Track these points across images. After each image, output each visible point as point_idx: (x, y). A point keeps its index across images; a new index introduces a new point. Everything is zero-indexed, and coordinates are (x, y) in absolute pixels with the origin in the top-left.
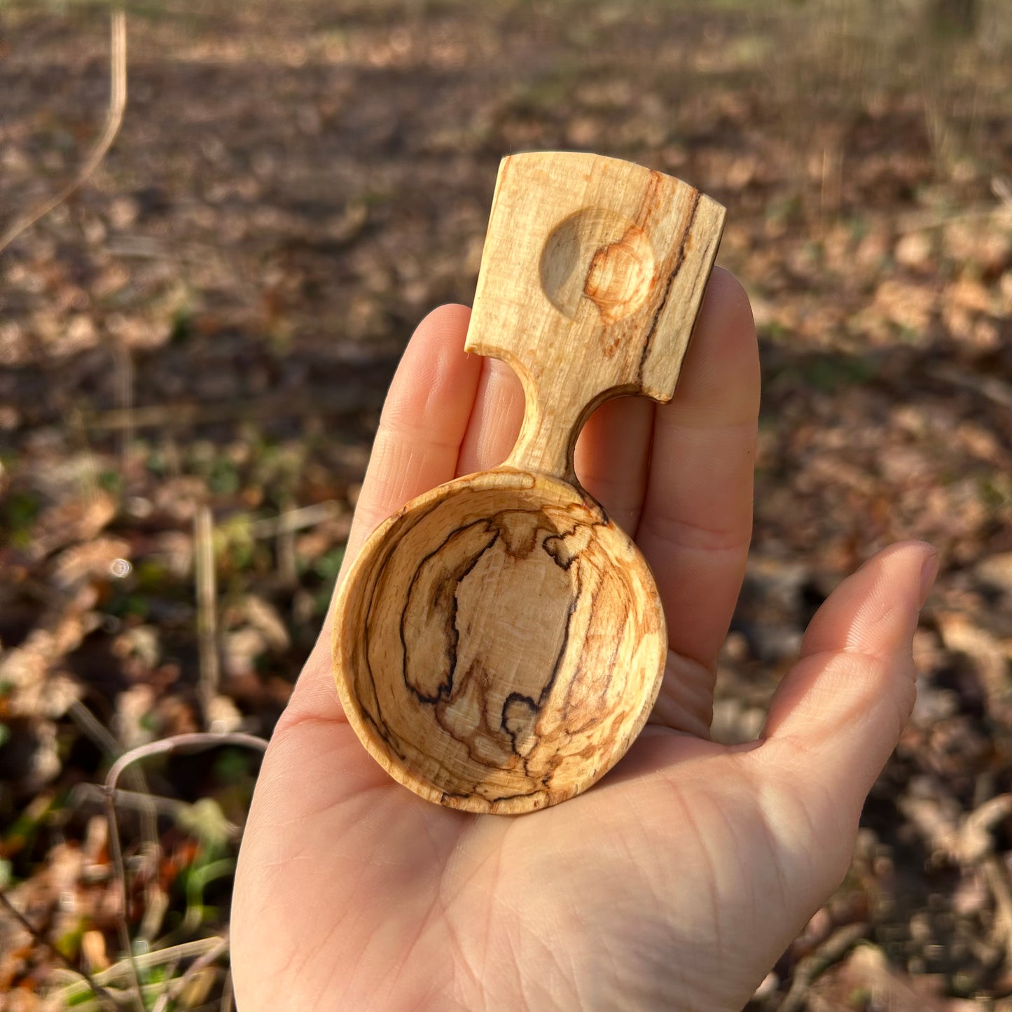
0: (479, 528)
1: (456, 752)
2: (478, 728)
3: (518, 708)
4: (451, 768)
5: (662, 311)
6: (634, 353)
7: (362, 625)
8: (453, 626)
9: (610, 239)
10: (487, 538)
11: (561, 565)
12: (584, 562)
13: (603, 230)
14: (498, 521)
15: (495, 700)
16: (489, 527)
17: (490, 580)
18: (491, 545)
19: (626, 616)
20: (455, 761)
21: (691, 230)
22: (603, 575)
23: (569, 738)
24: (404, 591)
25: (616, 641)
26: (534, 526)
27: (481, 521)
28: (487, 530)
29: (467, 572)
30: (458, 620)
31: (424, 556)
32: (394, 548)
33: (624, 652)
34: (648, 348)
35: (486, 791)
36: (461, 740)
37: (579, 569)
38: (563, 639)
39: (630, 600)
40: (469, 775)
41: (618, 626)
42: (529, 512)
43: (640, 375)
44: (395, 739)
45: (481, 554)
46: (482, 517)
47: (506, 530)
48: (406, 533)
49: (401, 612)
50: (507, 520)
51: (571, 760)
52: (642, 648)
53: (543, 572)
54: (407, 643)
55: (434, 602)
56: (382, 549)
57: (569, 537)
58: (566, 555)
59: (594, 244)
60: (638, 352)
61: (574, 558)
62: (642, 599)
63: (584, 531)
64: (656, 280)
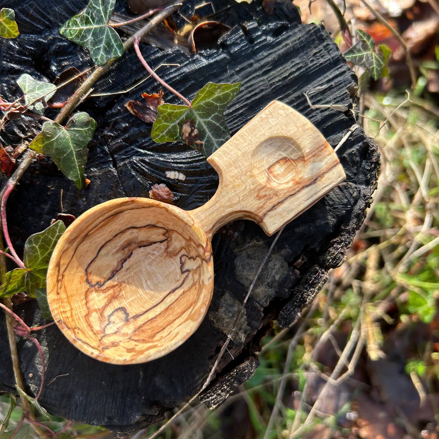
0: (162, 231)
1: (82, 310)
2: (99, 309)
3: (121, 314)
4: (74, 314)
5: (291, 197)
6: (269, 205)
7: (86, 232)
8: (123, 263)
9: (292, 157)
10: (162, 238)
11: (181, 270)
12: (191, 274)
13: (292, 151)
14: (170, 234)
15: (115, 304)
16: (165, 233)
17: (151, 256)
18: (161, 242)
19: (189, 308)
20: (78, 313)
21: (326, 174)
22: (194, 284)
23: (128, 340)
24: (114, 234)
25: (178, 315)
26: (182, 246)
27: (164, 228)
28: (164, 235)
29: (145, 246)
30: (127, 263)
31: (132, 226)
32: (121, 212)
33: (177, 322)
34: (276, 207)
35: (78, 333)
36: (88, 308)
37: (187, 276)
38: (160, 301)
39: (196, 302)
40: (78, 322)
41: (184, 310)
42: (184, 238)
43: (265, 215)
44: (62, 285)
45: (155, 243)
46: (165, 227)
47: (171, 240)
48: (131, 209)
49: (107, 241)
50: (174, 235)
51: (121, 348)
52: (184, 325)
53: (173, 268)
54: (99, 254)
55: (123, 248)
56: (116, 208)
57: (192, 260)
58: (186, 267)
59: (284, 155)
60: (271, 205)
61: (188, 271)
62: (199, 304)
63: (199, 260)
64: (298, 183)
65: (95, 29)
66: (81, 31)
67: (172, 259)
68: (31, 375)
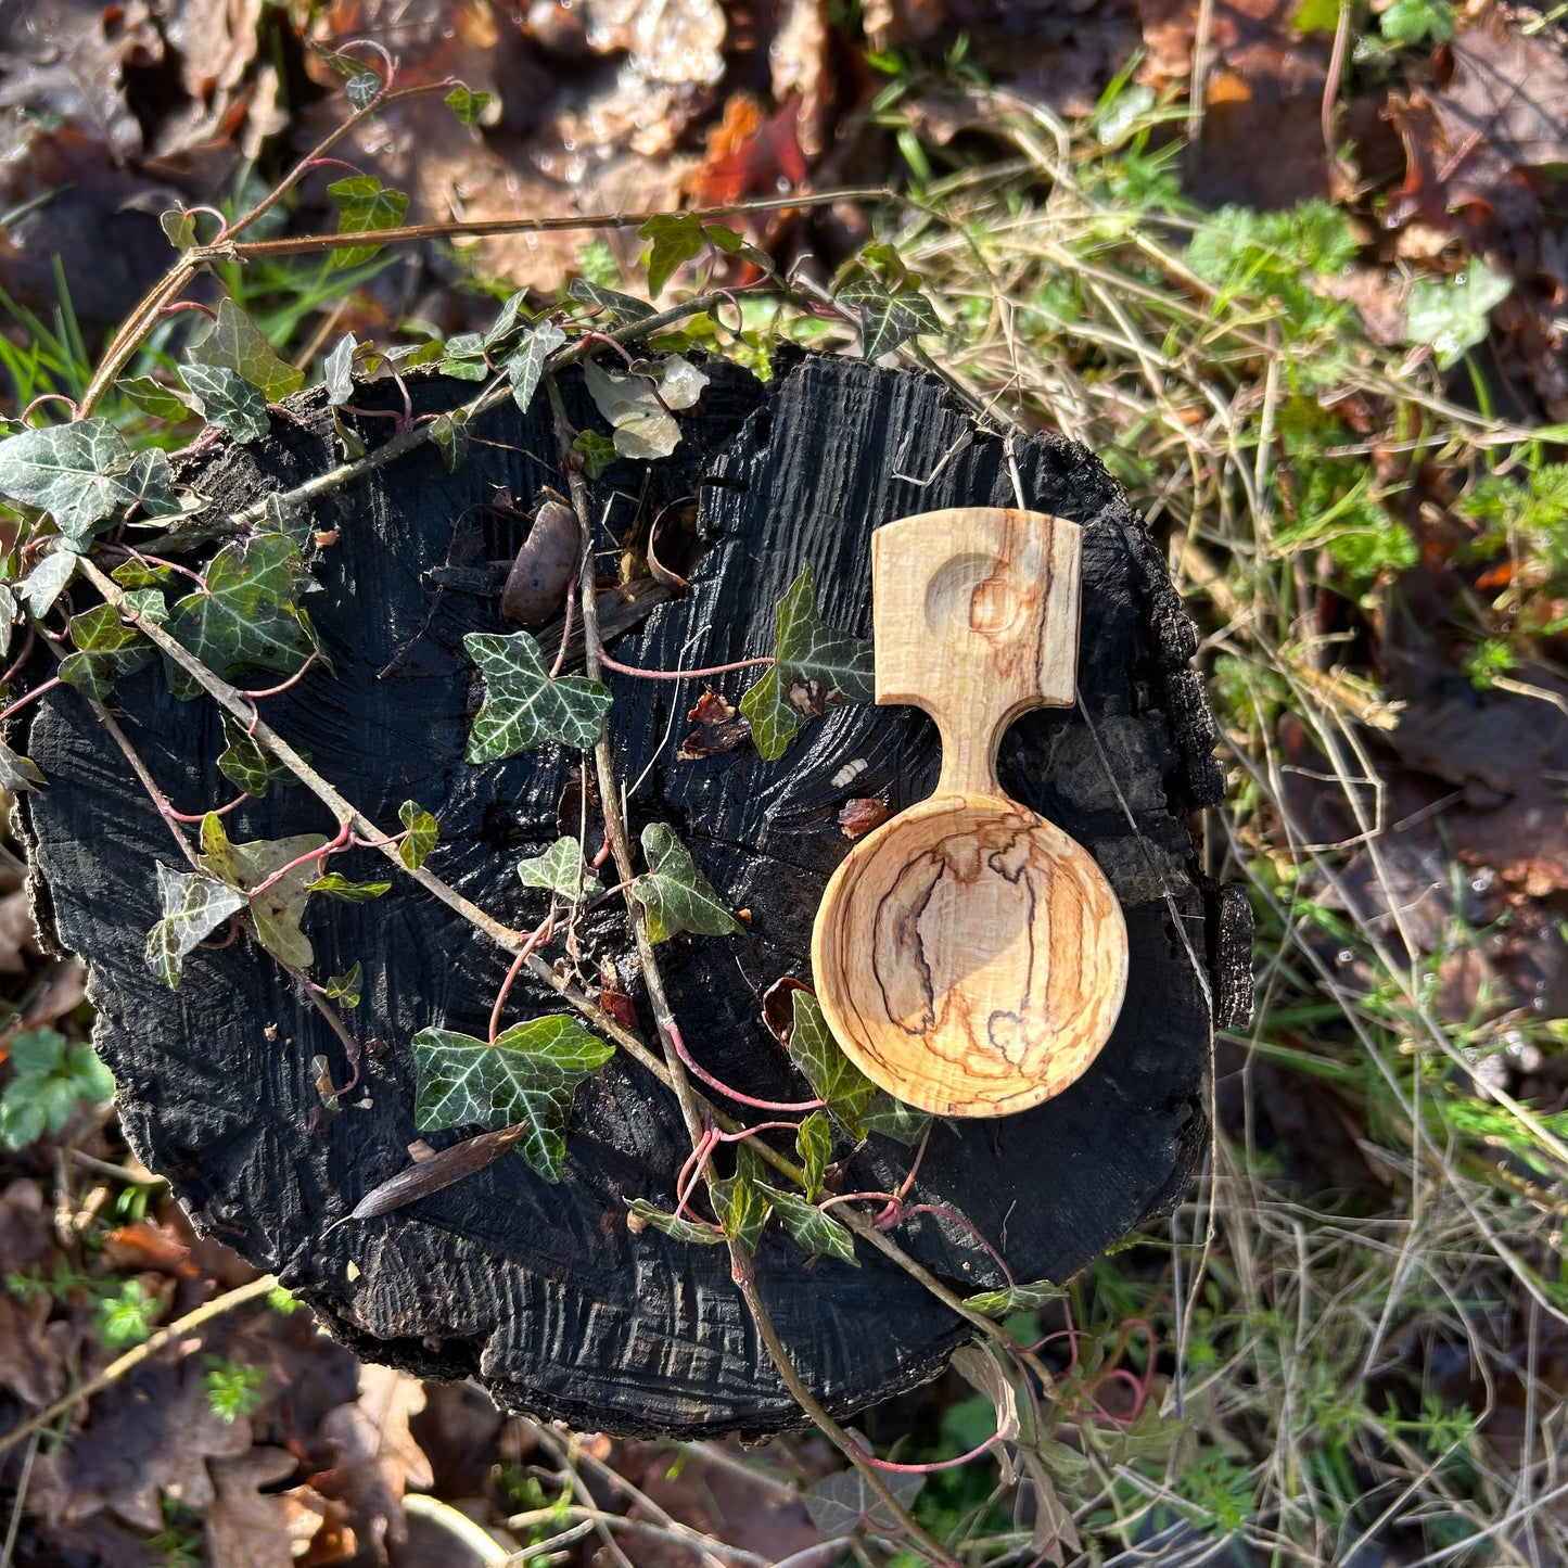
0: (925, 861)
1: (952, 1071)
2: (968, 1048)
3: (1000, 1023)
4: (951, 1084)
5: (1043, 627)
6: (1030, 669)
7: (839, 969)
8: (923, 961)
9: (984, 576)
10: (938, 866)
11: (1010, 879)
12: (1030, 870)
13: (975, 570)
14: (941, 850)
15: (978, 1021)
16: (934, 858)
17: (946, 910)
18: (940, 876)
19: (1082, 909)
20: (953, 1079)
21: (1052, 551)
22: (1051, 876)
23: (1056, 1037)
24: (870, 935)
25: (1078, 936)
26: (976, 848)
27: (925, 853)
28: (934, 862)
29: (924, 907)
30: (926, 954)
31: (880, 898)
32: (852, 893)
33: (1088, 943)
34: (1040, 661)
35: (988, 1097)
36: (954, 1061)
37: (1028, 878)
38: (1029, 951)
39: (1082, 892)
40: (969, 1087)
41: (1077, 921)
42: (968, 834)
43: (1038, 686)
44: (892, 1066)
45: (933, 886)
46: (925, 850)
47: (951, 857)
48: (860, 877)
49: (871, 955)
50: (949, 847)
51: (1061, 1053)
52: (1102, 934)
53: (995, 891)
54: (883, 983)
55: (900, 941)
56: (842, 893)
57: (1011, 849)
58: (1012, 870)
59: (971, 585)
60: (1032, 667)
61: (1020, 870)
62: (1090, 888)
63: (1023, 839)
64: (1031, 602)
65: (535, 704)
66: (511, 729)
67: (980, 879)
68: (966, 1266)
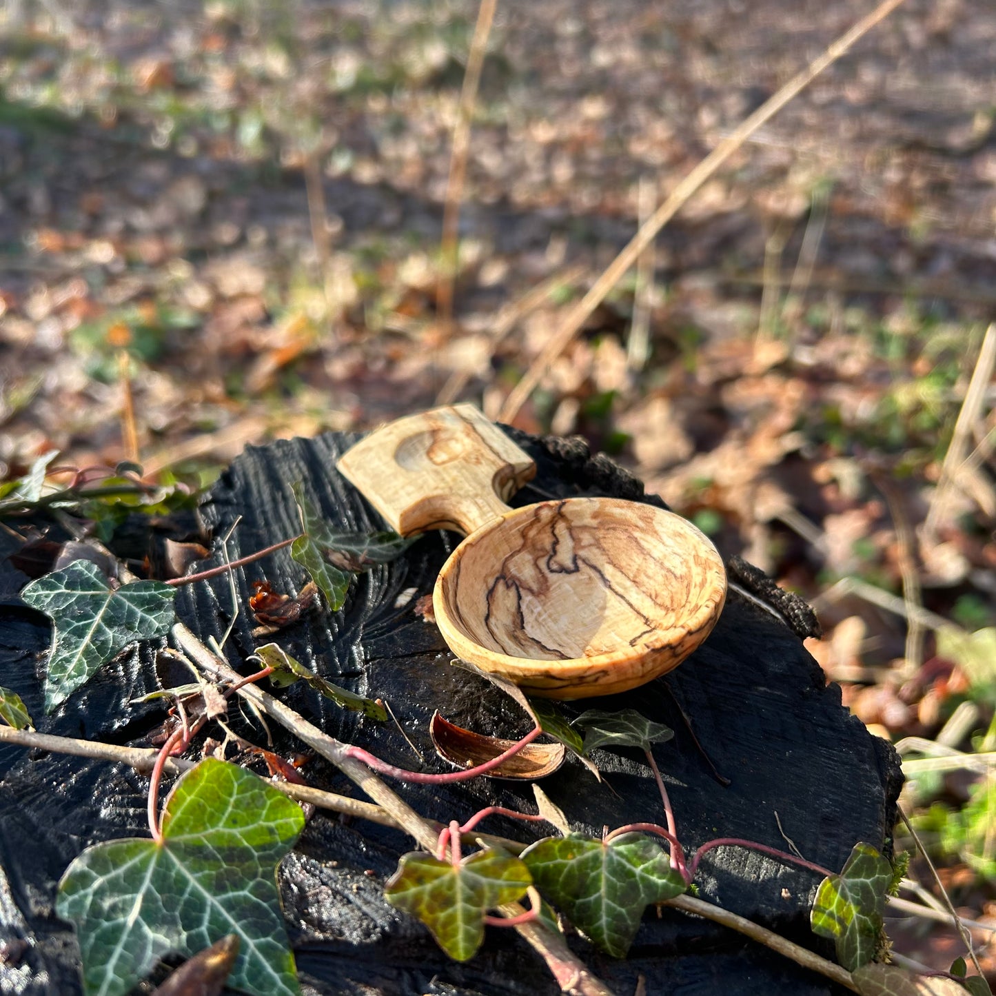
0: (501, 587)
6: (492, 457)
10: (513, 594)
11: (572, 571)
12: (582, 553)
13: (420, 442)
14: (508, 574)
16: (506, 583)
17: (542, 618)
18: (520, 598)
19: (635, 539)
22: (598, 543)
27: (497, 580)
28: (508, 587)
29: (522, 622)
30: (549, 646)
31: (483, 618)
32: (457, 609)
33: (658, 551)
37: (584, 561)
39: (627, 528)
42: (519, 551)
43: (503, 460)
45: (519, 607)
46: (495, 576)
47: (518, 578)
48: (456, 595)
50: (512, 569)
53: (567, 587)
57: (558, 547)
58: (569, 563)
59: (422, 452)
61: (575, 559)
62: (629, 514)
63: (561, 528)
65: (103, 619)
67: (551, 585)
68: (785, 893)
